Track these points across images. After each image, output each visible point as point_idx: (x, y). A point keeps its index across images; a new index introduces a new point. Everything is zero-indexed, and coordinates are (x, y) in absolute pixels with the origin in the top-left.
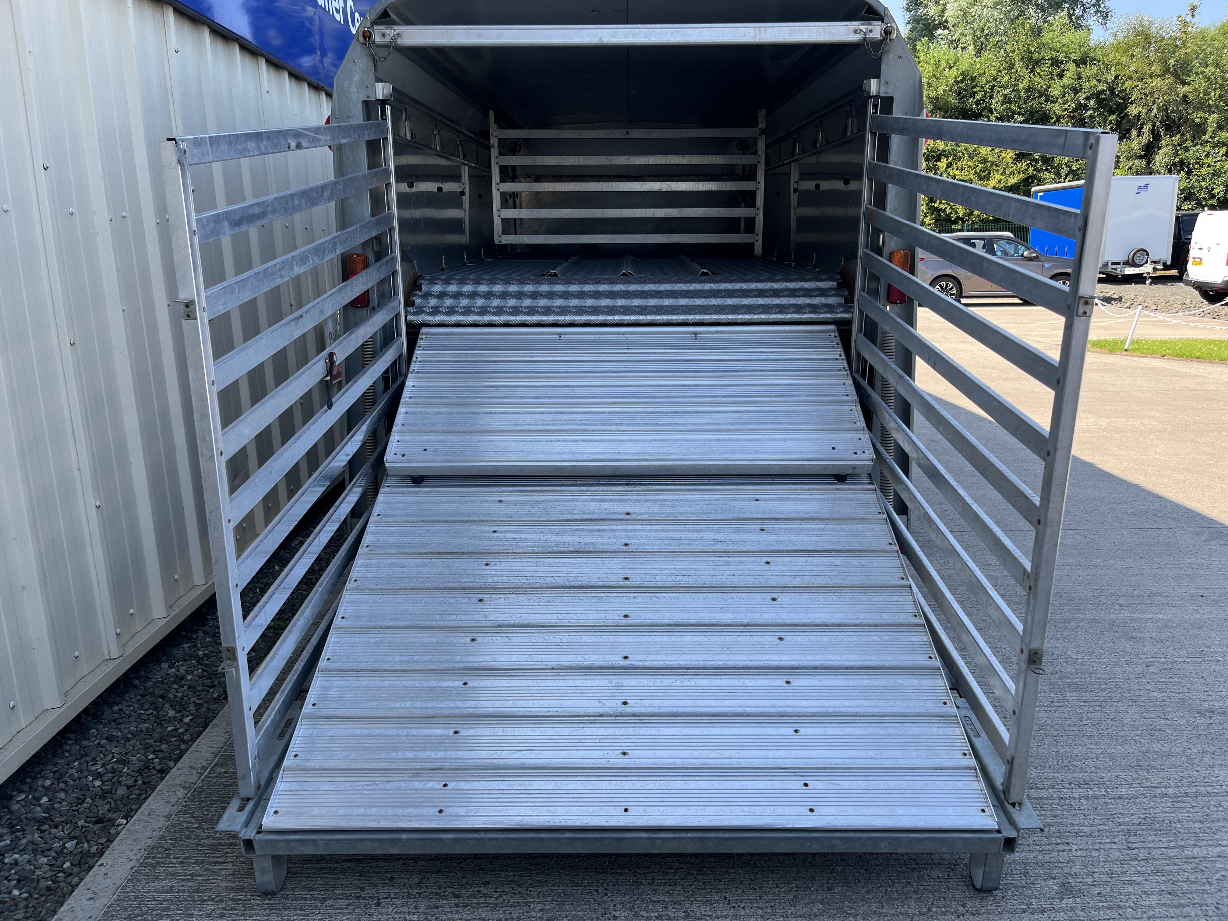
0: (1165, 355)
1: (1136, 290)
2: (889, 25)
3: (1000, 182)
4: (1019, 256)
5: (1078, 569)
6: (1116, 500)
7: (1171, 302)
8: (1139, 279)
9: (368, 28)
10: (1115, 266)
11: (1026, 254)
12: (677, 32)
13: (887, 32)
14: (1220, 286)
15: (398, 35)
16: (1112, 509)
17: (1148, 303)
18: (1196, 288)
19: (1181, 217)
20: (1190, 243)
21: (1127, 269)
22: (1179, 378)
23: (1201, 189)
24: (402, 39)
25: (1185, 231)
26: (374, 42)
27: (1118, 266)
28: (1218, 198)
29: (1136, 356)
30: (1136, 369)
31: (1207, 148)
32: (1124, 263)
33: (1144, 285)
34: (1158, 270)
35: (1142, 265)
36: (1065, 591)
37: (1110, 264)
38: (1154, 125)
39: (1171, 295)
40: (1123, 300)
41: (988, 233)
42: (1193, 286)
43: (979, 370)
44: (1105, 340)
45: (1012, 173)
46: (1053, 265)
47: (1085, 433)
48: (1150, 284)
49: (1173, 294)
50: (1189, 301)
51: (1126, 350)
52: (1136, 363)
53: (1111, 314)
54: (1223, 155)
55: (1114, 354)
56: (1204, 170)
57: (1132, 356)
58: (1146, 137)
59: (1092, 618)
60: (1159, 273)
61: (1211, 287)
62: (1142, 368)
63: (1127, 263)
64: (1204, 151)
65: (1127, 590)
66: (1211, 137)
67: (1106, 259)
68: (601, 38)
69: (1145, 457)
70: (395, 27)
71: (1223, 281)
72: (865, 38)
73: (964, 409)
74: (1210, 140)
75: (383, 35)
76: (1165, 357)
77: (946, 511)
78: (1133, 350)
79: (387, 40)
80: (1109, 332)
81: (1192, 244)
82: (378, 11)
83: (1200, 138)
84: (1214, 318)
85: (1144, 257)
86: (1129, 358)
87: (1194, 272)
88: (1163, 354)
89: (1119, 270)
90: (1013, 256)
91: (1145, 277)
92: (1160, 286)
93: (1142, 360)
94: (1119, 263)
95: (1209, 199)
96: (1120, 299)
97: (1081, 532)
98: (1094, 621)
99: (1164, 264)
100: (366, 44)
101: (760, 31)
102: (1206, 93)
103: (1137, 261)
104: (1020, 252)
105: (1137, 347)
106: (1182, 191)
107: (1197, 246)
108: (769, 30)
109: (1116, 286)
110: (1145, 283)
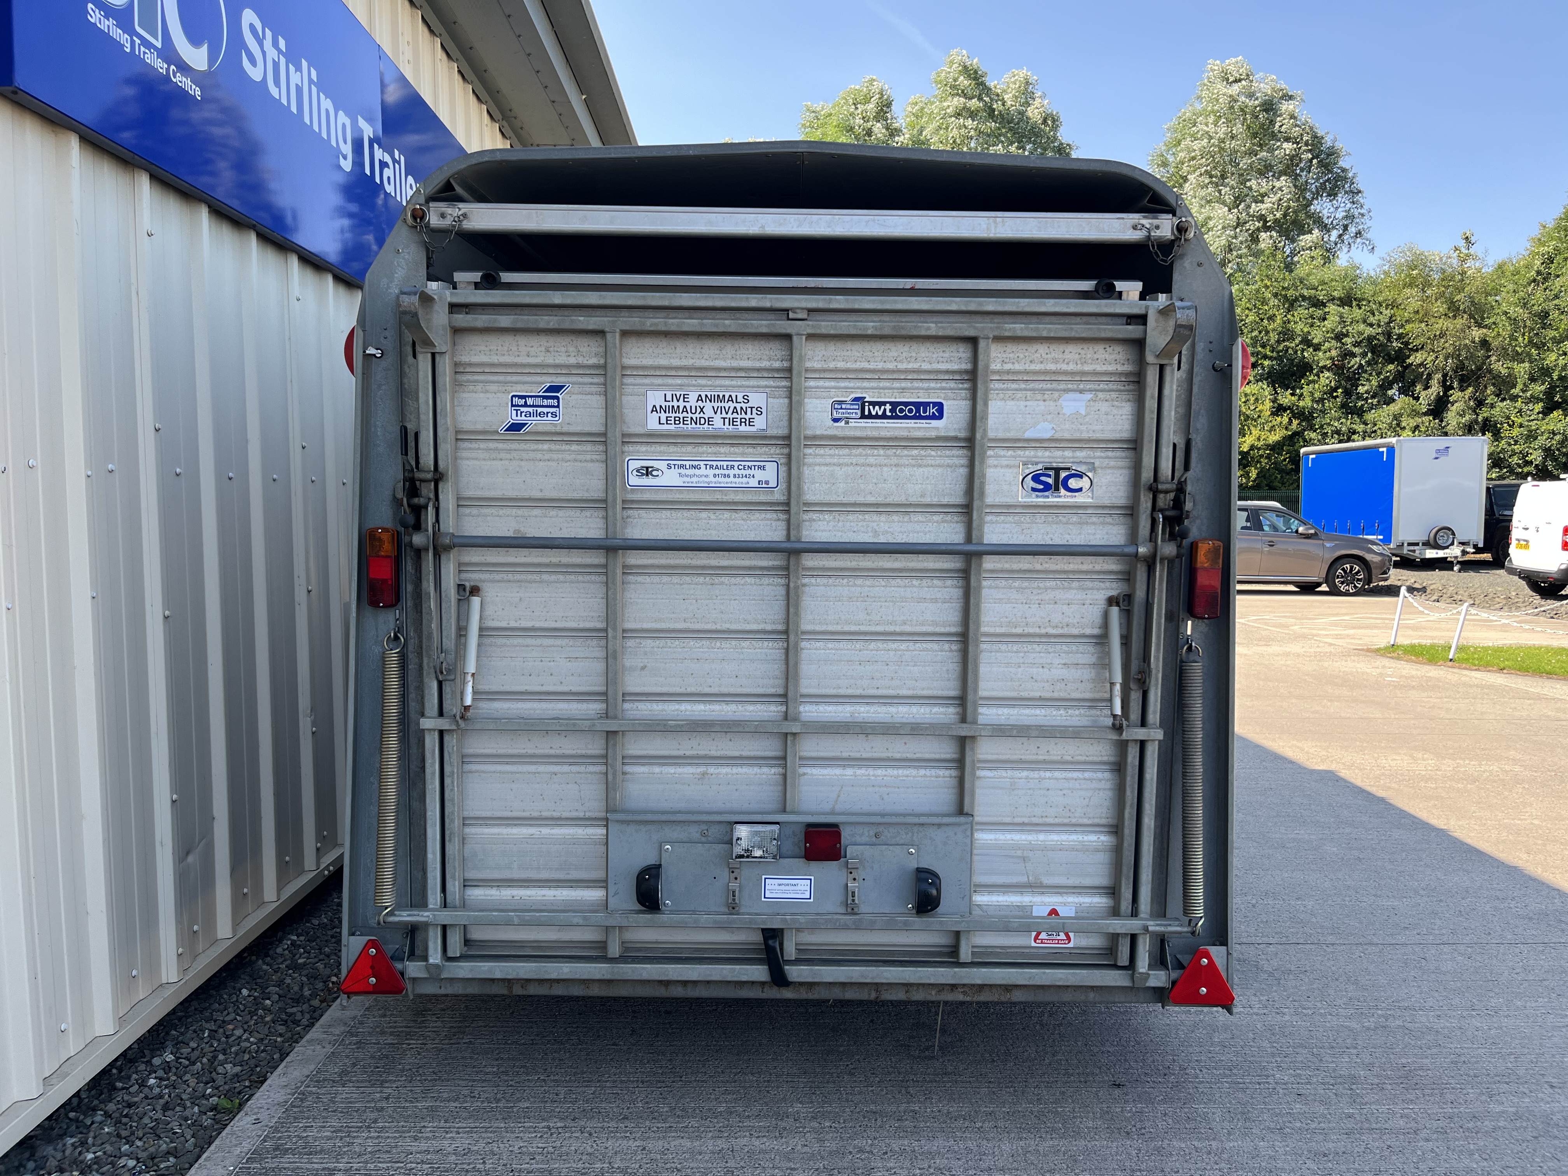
0: (1504, 669)
1: (1442, 578)
2: (1184, 219)
3: (1259, 439)
4: (1292, 532)
5: (1472, 1016)
6: (1498, 893)
7: (1491, 595)
8: (1443, 564)
9: (420, 205)
10: (1412, 548)
11: (1301, 530)
12: (874, 221)
13: (1181, 229)
14: (1555, 576)
15: (465, 216)
16: (1496, 909)
17: (1462, 596)
18: (1523, 578)
19: (1493, 488)
20: (1511, 520)
21: (1428, 551)
22: (1532, 702)
23: (1514, 453)
24: (469, 221)
25: (1498, 505)
26: (428, 225)
27: (1416, 548)
28: (1536, 465)
29: (1465, 669)
30: (1471, 686)
31: (1519, 404)
32: (1424, 544)
33: (1451, 572)
34: (1468, 553)
35: (1447, 547)
36: (1463, 1059)
37: (1406, 545)
38: (1445, 376)
39: (1489, 586)
40: (1428, 592)
41: (1249, 503)
42: (1519, 576)
43: (1261, 683)
44: (1420, 645)
45: (1272, 429)
46: (1336, 545)
47: (1426, 782)
48: (1460, 571)
49: (1491, 585)
50: (1514, 594)
51: (1451, 660)
52: (1467, 679)
53: (1421, 609)
54: (1538, 413)
55: (1435, 664)
56: (1516, 432)
57: (1459, 668)
58: (1435, 389)
59: (1513, 1109)
60: (1467, 558)
61: (1543, 577)
62: (1477, 686)
63: (1427, 544)
64: (1515, 408)
65: (1553, 1056)
66: (1523, 391)
67: (1401, 538)
68: (763, 227)
69: (1519, 822)
70: (461, 205)
71: (1559, 570)
72: (1149, 237)
73: (1251, 742)
74: (1521, 394)
75: (443, 216)
76: (1505, 671)
77: (1254, 906)
78: (1461, 661)
79: (447, 222)
80: (1420, 633)
81: (1515, 522)
82: (436, 182)
83: (1508, 392)
84: (1552, 618)
85: (1448, 537)
86: (1456, 670)
87: (1518, 557)
88: (1502, 665)
89: (1417, 552)
90: (1285, 531)
91: (1452, 562)
92: (1472, 574)
93: (1474, 674)
94: (1417, 544)
95: (1525, 466)
96: (1424, 590)
97: (1462, 948)
98: (1518, 1116)
99: (1475, 546)
100: (416, 227)
101: (995, 222)
102: (1513, 338)
103: (1440, 542)
104: (1294, 528)
105: (1466, 657)
106: (1490, 456)
107: (1521, 525)
108: (1009, 222)
109: (1416, 573)
110: (1452, 570)
